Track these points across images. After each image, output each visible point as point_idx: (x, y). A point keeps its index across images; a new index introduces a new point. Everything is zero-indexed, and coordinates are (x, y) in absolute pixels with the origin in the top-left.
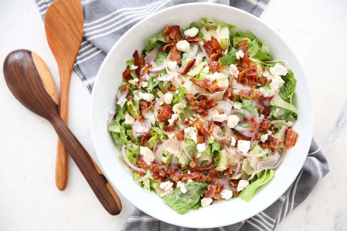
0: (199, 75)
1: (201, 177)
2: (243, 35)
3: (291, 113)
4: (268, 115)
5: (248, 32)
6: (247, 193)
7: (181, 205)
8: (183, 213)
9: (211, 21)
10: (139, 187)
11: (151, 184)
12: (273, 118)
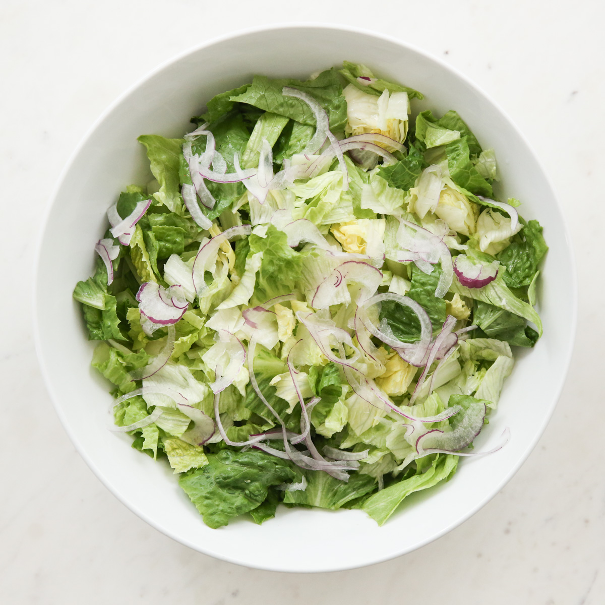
2: (440, 123)
3: (523, 326)
5: (454, 115)
6: (383, 504)
7: (218, 505)
8: (217, 526)
9: (366, 72)
10: (126, 445)
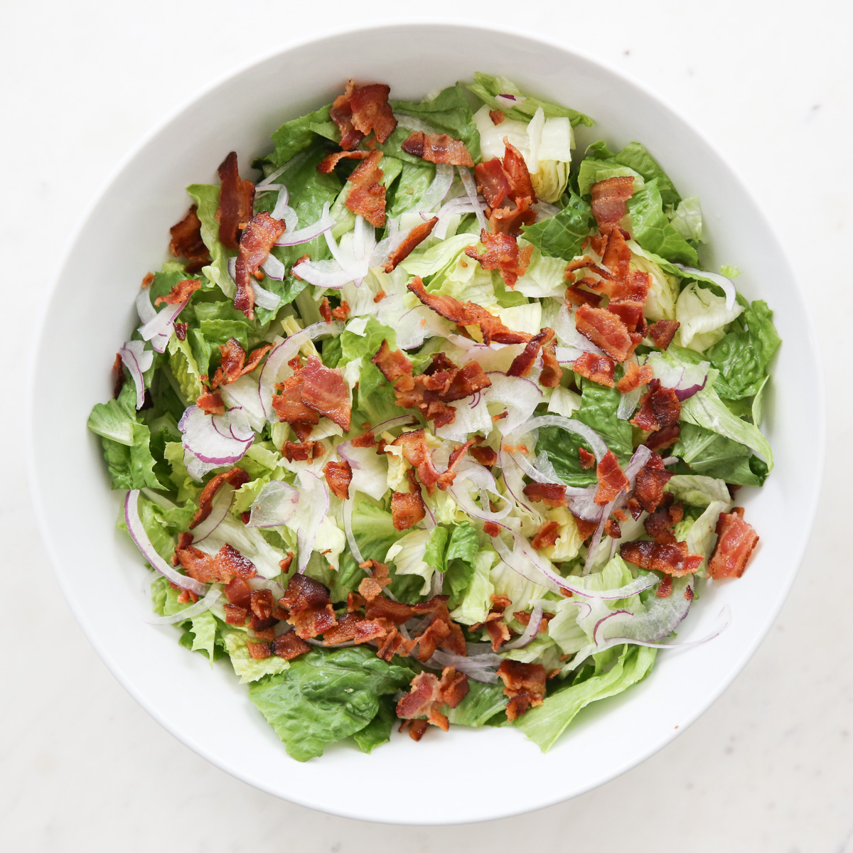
0: (443, 277)
1: (396, 641)
2: (618, 159)
5: (638, 148)
6: (547, 719)
8: (306, 757)
9: (509, 88)
10: (170, 641)
12: (681, 467)
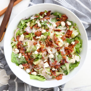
0: (58, 35)
3: (67, 72)
4: (61, 65)
5: (82, 40)
7: (14, 59)
9: (77, 27)
10: (10, 43)
11: (14, 45)
12: (61, 68)
